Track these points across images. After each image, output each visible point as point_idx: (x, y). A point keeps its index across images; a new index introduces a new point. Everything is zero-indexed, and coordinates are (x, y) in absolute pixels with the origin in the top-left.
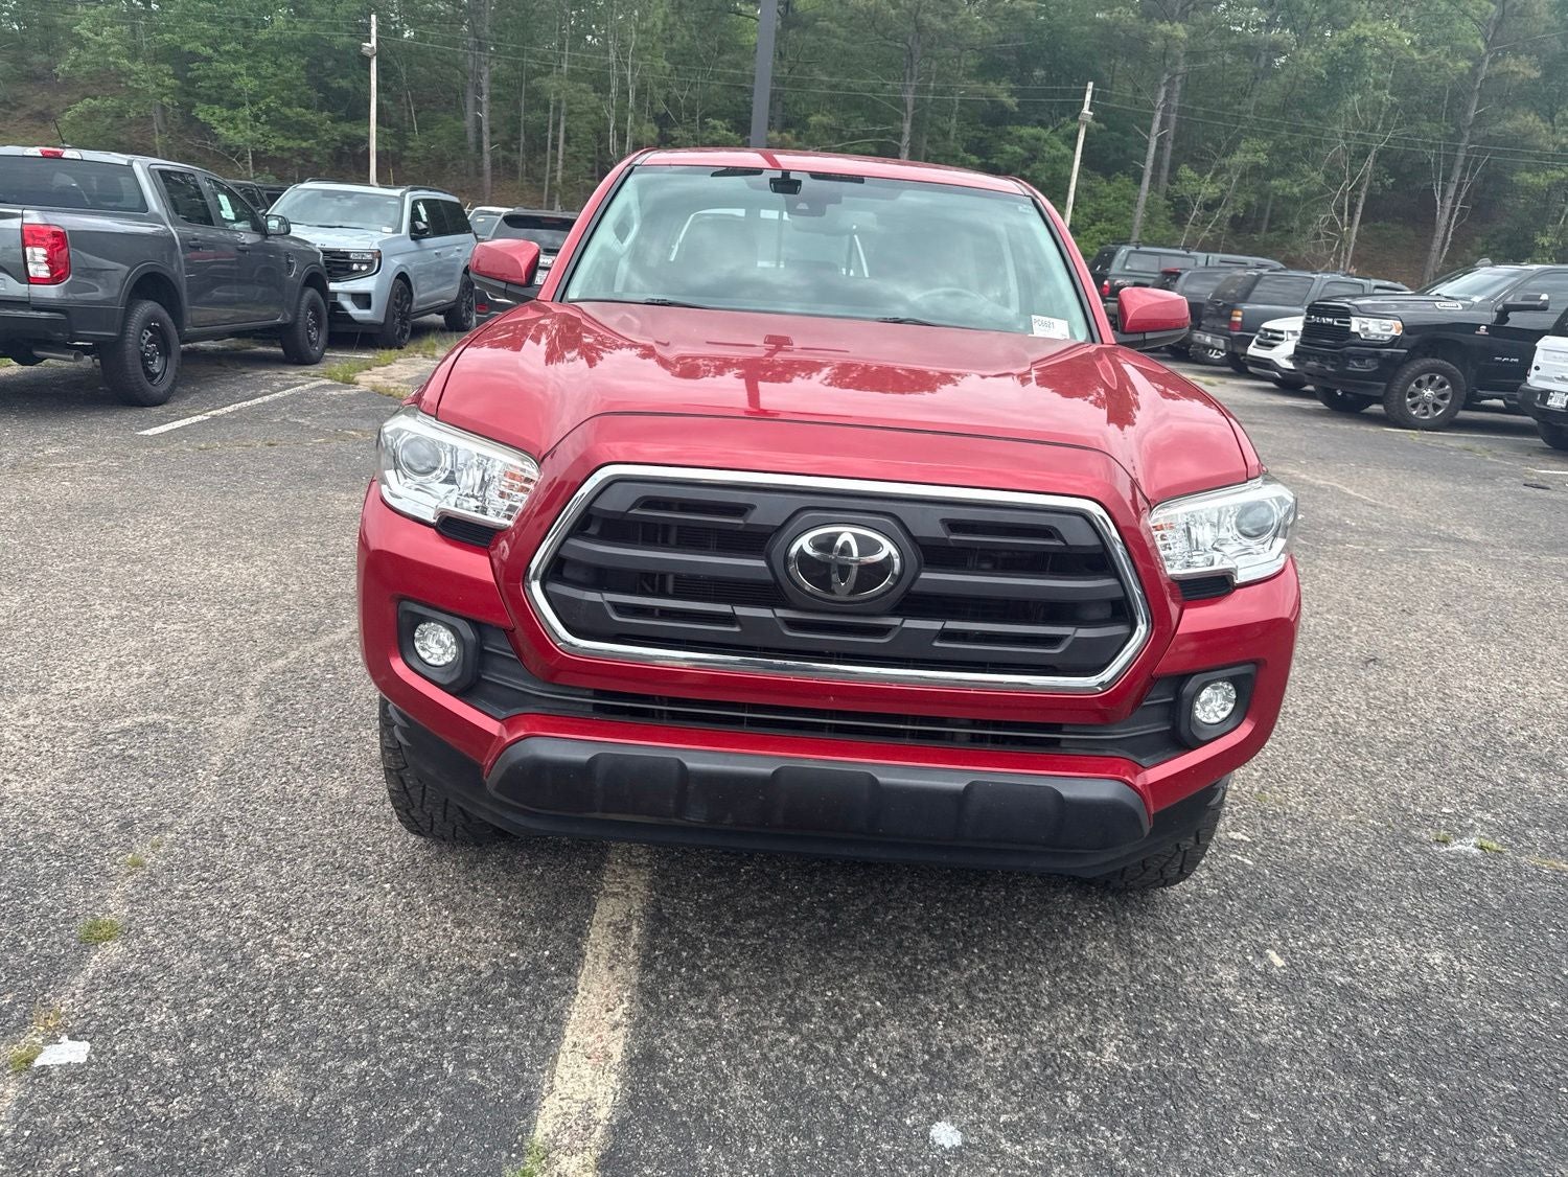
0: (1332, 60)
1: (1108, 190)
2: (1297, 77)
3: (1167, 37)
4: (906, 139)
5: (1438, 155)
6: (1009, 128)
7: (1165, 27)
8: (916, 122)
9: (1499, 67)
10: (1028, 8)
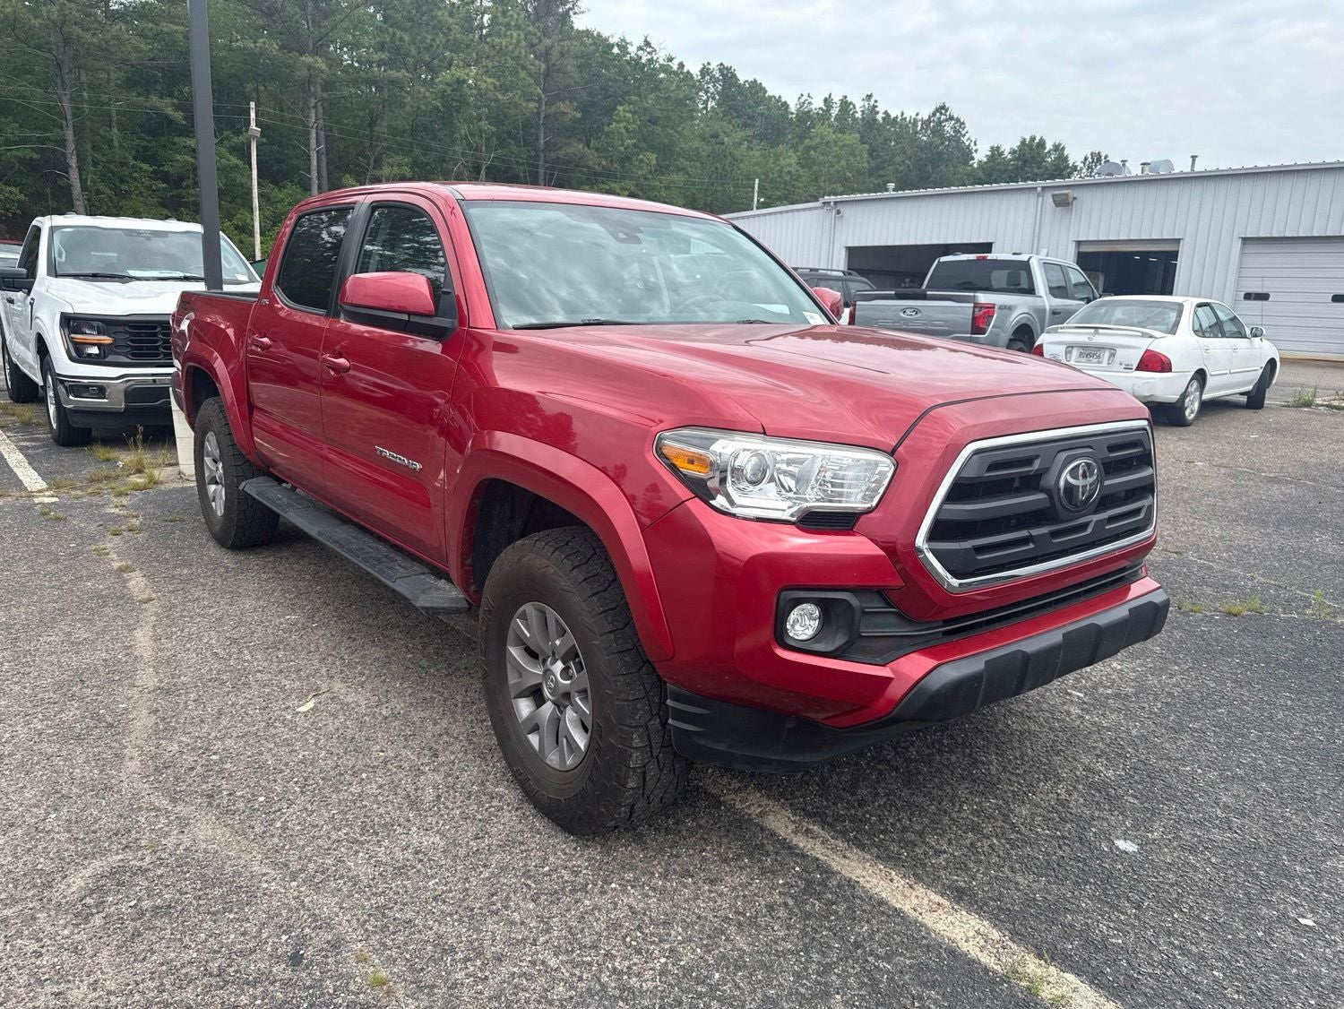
0: (443, 95)
1: (281, 196)
2: (418, 108)
3: (309, 68)
4: (71, 146)
5: (525, 171)
6: (176, 139)
7: (308, 59)
8: (78, 131)
9: (553, 108)
10: (176, 32)
